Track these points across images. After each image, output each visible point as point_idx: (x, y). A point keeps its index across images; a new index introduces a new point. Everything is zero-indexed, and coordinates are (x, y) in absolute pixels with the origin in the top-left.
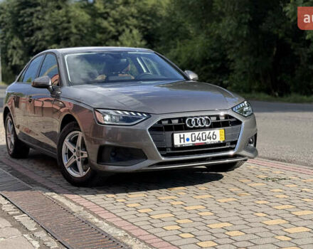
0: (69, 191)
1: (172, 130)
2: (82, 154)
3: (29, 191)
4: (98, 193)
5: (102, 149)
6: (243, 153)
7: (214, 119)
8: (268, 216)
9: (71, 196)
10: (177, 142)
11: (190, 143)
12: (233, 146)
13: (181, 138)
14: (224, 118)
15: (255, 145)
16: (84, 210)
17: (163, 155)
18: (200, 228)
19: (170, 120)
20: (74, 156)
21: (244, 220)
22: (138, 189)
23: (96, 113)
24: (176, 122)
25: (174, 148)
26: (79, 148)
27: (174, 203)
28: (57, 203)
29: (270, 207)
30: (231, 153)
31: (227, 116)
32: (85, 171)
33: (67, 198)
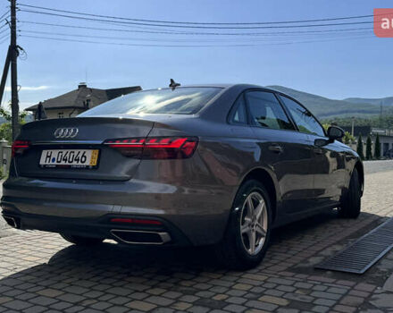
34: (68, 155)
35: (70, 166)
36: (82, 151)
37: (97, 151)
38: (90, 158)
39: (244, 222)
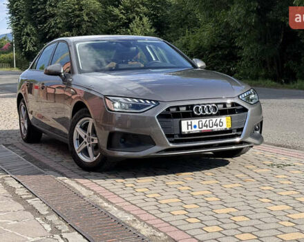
0: (80, 175)
1: (180, 117)
2: (93, 140)
3: (41, 176)
4: (108, 178)
5: (112, 135)
6: (249, 140)
7: (220, 107)
8: (273, 202)
9: (81, 181)
10: (185, 129)
11: (197, 130)
12: (239, 133)
13: (188, 125)
14: (230, 106)
15: (261, 132)
16: (94, 194)
17: (171, 142)
18: (206, 213)
19: (178, 107)
20: (85, 142)
21: (249, 205)
22: (147, 174)
23: (107, 100)
24: (183, 109)
25: (181, 134)
26: (89, 134)
27: (181, 188)
28: (68, 187)
29: (275, 192)
30: (238, 140)
31: (233, 104)
32: (96, 156)
33: (77, 183)
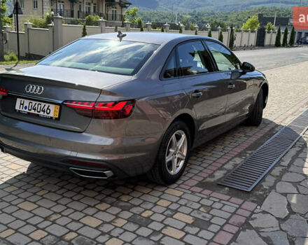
34: (36, 106)
35: (38, 115)
36: (47, 105)
37: (58, 107)
38: (53, 111)
39: (169, 152)
